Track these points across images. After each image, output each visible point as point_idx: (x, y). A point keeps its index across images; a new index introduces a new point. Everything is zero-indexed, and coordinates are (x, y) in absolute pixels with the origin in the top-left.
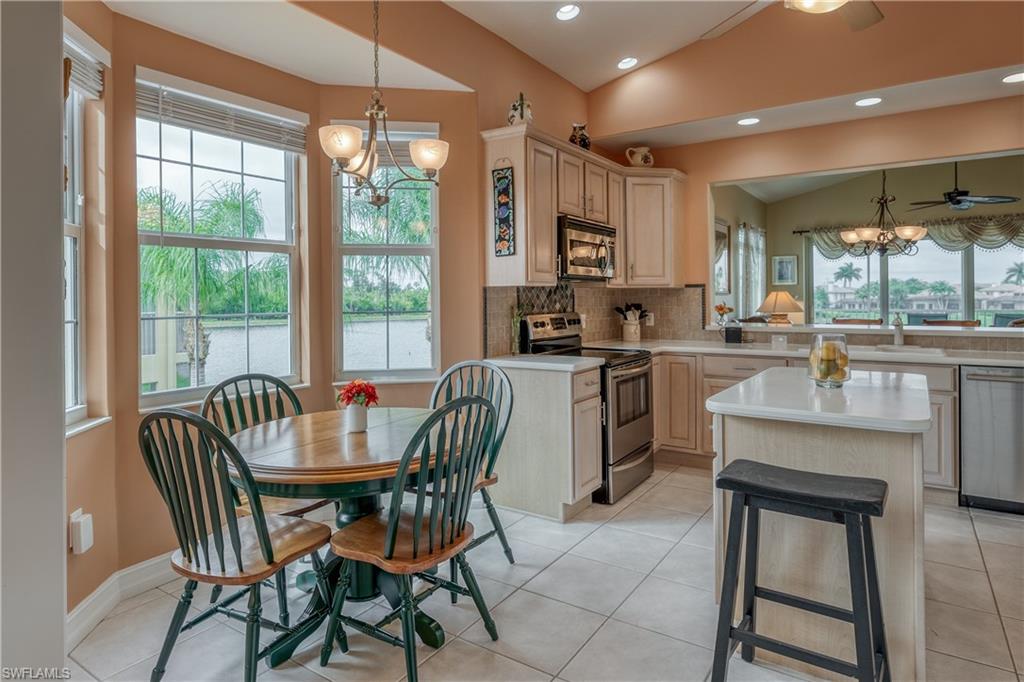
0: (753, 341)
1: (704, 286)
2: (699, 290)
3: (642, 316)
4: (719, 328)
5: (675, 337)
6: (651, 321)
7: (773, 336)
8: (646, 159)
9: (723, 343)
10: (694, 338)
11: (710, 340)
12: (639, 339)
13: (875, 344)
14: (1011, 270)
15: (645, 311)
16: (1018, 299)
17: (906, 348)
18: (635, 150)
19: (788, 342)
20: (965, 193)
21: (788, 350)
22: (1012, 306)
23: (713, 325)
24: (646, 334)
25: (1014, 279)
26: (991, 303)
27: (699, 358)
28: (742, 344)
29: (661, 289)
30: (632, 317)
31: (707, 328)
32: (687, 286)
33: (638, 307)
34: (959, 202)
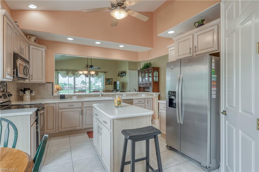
0: (68, 98)
1: (53, 83)
2: (52, 84)
3: (31, 93)
4: (57, 95)
5: (43, 98)
6: (33, 94)
7: (73, 96)
8: (35, 41)
9: (60, 99)
10: (49, 98)
11: (55, 98)
12: (30, 100)
13: (96, 97)
14: (82, 82)
15: (32, 91)
16: (83, 87)
17: (102, 97)
18: (31, 37)
19: (77, 98)
20: (93, 66)
21: (77, 100)
22: (82, 88)
23: (55, 94)
24: (32, 98)
25: (82, 83)
26: (79, 88)
27: (57, 104)
28: (65, 99)
29: (37, 84)
30: (27, 93)
31: (54, 95)
32: (47, 83)
33: (29, 89)
34: (92, 68)
